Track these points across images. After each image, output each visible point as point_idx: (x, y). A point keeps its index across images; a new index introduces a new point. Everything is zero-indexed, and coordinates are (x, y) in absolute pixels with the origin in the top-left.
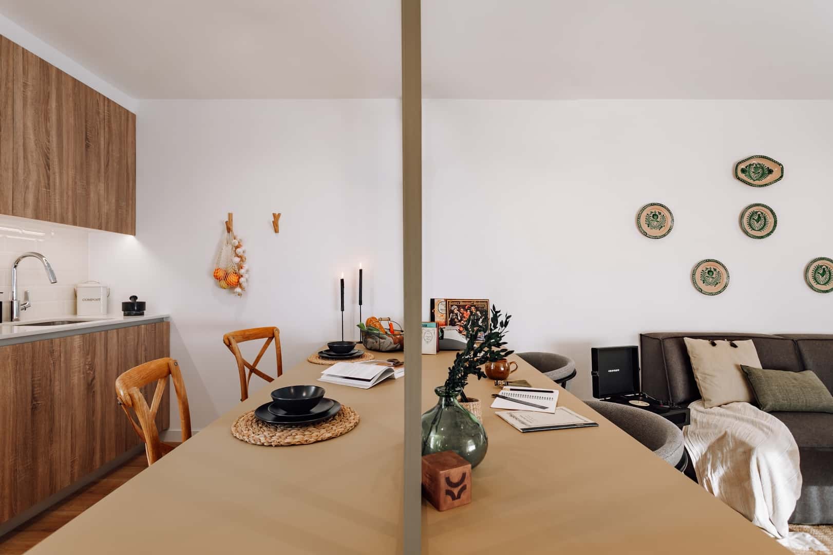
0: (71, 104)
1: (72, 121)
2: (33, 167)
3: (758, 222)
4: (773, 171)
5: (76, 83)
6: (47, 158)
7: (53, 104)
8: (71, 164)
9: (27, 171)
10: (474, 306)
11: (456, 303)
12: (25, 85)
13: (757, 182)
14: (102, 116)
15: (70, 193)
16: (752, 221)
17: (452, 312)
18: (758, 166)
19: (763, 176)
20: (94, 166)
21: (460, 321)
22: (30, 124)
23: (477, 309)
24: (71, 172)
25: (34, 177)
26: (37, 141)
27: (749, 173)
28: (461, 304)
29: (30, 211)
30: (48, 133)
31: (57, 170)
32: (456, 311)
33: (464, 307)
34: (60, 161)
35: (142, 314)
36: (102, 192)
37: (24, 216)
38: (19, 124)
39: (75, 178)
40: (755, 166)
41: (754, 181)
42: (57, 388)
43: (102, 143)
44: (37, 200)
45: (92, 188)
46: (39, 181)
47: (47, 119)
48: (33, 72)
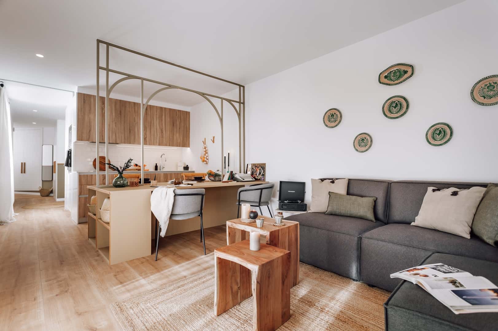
0: (169, 115)
1: (169, 120)
2: (158, 134)
3: (395, 108)
4: (407, 71)
5: (170, 109)
6: (162, 130)
7: (164, 117)
8: (168, 130)
9: (157, 134)
10: (260, 166)
11: (254, 165)
12: (156, 115)
13: (396, 82)
14: (178, 116)
15: (168, 138)
16: (391, 108)
17: (253, 169)
18: (396, 71)
19: (400, 76)
20: (175, 130)
21: (255, 172)
22: (158, 123)
23: (261, 168)
24: (168, 133)
25: (159, 135)
26: (159, 127)
27: (390, 77)
28: (256, 165)
29: (158, 144)
30: (162, 125)
31: (165, 133)
32: (254, 168)
33: (257, 166)
34: (165, 130)
35: (188, 170)
36: (178, 136)
37: (156, 145)
38: (155, 124)
40: (394, 72)
41: (394, 81)
43: (178, 123)
44: (159, 141)
45: (175, 136)
46: (160, 137)
47: (162, 120)
48: (158, 111)
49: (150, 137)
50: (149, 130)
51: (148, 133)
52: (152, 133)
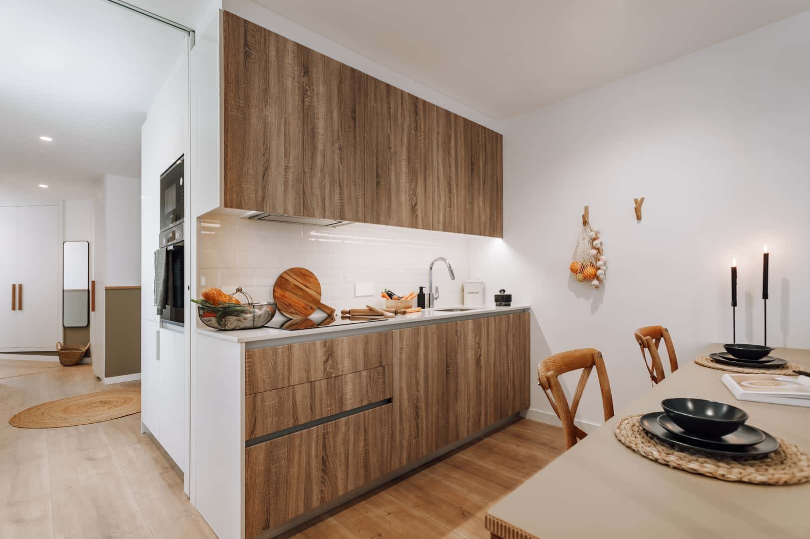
0: (463, 139)
1: (463, 152)
2: (442, 194)
5: (466, 122)
6: (450, 184)
7: (453, 142)
8: (463, 186)
9: (439, 197)
12: (438, 132)
14: (481, 143)
15: (463, 209)
20: (476, 184)
22: (440, 162)
24: (463, 192)
25: (443, 200)
26: (444, 172)
29: (441, 227)
30: (450, 167)
31: (455, 193)
34: (457, 185)
35: (509, 305)
36: (481, 205)
37: (438, 230)
38: (435, 163)
39: (465, 197)
42: (459, 360)
43: (481, 164)
45: (475, 202)
46: (445, 203)
47: (449, 155)
48: (442, 121)
49: (426, 202)
50: (423, 182)
51: (420, 190)
52: (429, 189)
